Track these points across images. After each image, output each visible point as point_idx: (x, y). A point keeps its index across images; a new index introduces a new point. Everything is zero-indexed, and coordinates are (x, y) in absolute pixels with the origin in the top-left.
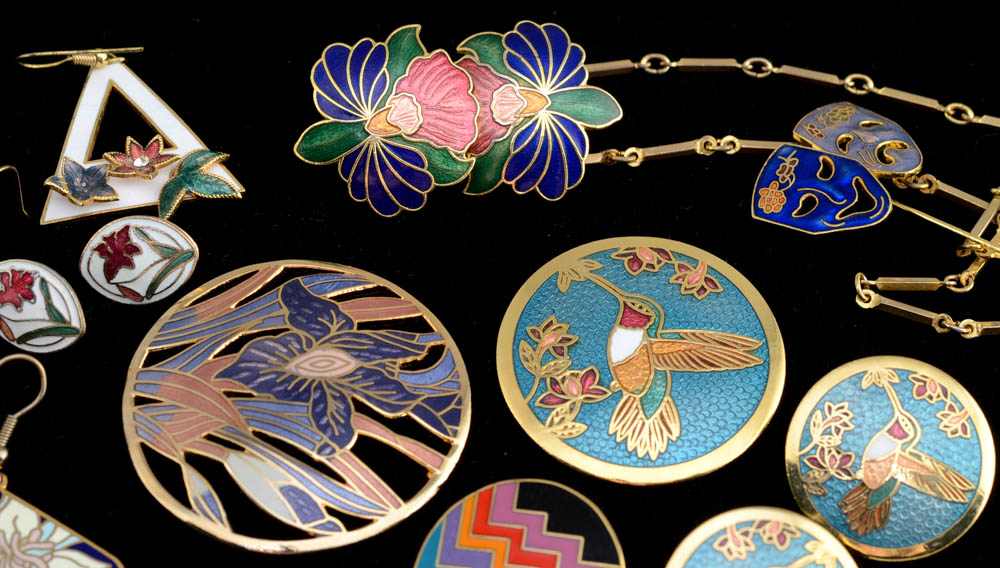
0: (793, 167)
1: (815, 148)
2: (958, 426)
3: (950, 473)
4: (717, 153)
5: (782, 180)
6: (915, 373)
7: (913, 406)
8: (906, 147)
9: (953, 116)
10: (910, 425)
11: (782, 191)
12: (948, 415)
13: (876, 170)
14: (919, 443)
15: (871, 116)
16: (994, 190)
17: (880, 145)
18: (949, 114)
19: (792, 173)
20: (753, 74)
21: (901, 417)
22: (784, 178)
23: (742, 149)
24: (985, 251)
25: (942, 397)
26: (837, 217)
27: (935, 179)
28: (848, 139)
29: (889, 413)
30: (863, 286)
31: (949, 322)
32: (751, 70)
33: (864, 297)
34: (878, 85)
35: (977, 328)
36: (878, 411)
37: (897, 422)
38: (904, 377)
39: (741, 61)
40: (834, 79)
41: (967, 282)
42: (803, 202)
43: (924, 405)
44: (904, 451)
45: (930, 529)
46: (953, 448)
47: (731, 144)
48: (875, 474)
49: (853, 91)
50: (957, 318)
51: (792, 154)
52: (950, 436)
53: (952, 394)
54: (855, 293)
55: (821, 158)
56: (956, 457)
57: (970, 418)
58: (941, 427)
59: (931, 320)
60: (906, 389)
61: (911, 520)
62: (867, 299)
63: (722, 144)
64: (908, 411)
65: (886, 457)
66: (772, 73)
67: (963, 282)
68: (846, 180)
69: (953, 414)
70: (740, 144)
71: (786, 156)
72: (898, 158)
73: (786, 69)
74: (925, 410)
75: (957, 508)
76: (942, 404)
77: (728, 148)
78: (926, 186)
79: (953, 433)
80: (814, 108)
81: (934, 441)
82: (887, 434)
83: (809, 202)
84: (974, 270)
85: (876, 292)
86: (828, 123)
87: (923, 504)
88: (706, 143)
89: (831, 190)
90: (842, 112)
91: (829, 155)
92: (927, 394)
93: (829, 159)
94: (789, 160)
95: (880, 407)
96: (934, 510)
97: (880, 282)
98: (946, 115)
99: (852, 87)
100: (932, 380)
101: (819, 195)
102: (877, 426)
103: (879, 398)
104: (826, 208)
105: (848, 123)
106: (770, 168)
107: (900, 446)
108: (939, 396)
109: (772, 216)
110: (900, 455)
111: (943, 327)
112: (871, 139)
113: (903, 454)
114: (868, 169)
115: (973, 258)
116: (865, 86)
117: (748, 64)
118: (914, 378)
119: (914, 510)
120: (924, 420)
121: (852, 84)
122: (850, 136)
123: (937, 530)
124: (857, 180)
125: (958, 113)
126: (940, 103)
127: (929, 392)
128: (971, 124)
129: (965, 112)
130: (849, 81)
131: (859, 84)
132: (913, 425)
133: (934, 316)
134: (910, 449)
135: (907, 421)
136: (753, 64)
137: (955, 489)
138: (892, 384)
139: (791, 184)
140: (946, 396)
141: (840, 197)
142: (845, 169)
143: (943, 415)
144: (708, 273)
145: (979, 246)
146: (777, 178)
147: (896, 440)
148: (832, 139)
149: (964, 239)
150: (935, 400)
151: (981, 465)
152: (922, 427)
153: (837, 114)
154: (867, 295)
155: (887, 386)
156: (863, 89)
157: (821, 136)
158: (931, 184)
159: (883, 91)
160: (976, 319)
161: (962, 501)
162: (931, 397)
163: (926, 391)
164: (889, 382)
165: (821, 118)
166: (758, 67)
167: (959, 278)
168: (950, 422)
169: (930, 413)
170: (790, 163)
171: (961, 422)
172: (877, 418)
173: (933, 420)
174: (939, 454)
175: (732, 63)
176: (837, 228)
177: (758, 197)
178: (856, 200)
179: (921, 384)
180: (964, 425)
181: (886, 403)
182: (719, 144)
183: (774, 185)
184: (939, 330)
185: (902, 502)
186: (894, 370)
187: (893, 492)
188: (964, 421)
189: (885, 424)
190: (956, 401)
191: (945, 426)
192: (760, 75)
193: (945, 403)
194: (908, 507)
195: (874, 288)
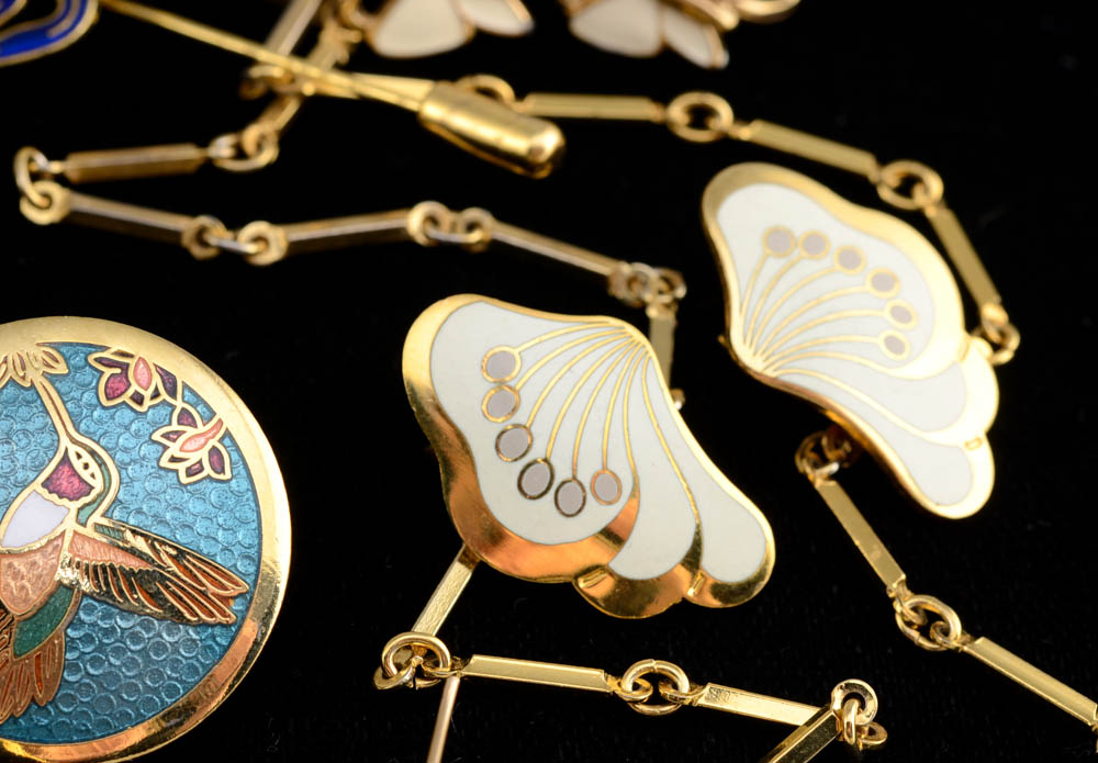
2: (204, 455)
3: (190, 562)
6: (104, 348)
7: (100, 422)
10: (94, 467)
12: (179, 434)
14: (116, 500)
21: (73, 449)
25: (164, 396)
29: (47, 442)
30: (35, 177)
31: (219, 235)
33: (37, 199)
35: (278, 240)
36: (24, 442)
37: (65, 460)
38: (78, 360)
41: (260, 147)
43: (124, 416)
44: (84, 525)
45: (155, 691)
46: (195, 506)
48: (25, 582)
50: (235, 224)
52: (184, 479)
53: (185, 386)
54: (18, 194)
56: (200, 527)
57: (228, 434)
58: (164, 462)
59: (178, 232)
60: (85, 386)
61: (112, 676)
62: (44, 202)
64: (87, 434)
65: (44, 542)
67: (250, 148)
69: (190, 431)
74: (127, 428)
75: (213, 637)
76: (164, 411)
79: (190, 472)
81: (150, 496)
82: (44, 492)
84: (275, 121)
85: (65, 187)
87: (136, 638)
92: (130, 392)
95: (25, 432)
96: (160, 647)
97: (74, 165)
100: (141, 359)
102: (20, 475)
103: (24, 411)
107: (73, 513)
108: (156, 394)
110: (75, 533)
111: (204, 244)
113: (80, 529)
118: (99, 360)
119: (118, 651)
120: (126, 450)
123: (172, 691)
127: (134, 387)
132: (101, 464)
133: (184, 225)
134: (97, 518)
135: (87, 458)
137: (203, 594)
138: (52, 379)
140: (173, 393)
143: (166, 436)
145: (282, 73)
147: (65, 501)
149: (250, 62)
150: (148, 403)
151: (260, 536)
152: (121, 467)
154: (43, 195)
155: (39, 381)
161: (223, 620)
162: (139, 399)
163: (129, 385)
164: (45, 374)
167: (240, 141)
168: (181, 450)
169: (137, 435)
171: (208, 447)
172: (20, 456)
173: (145, 449)
174: (163, 522)
179: (118, 371)
180: (214, 452)
181: (39, 422)
184: (198, 252)
185: (88, 639)
186: (56, 346)
187: (66, 619)
188: (214, 442)
189: (39, 469)
190: (198, 400)
191: (173, 459)
193: (173, 407)
194: (101, 647)
195: (60, 179)
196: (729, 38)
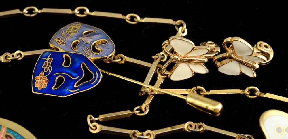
0: (50, 62)
1: (61, 50)
4: (12, 61)
5: (46, 71)
8: (106, 42)
9: (130, 20)
11: (46, 76)
13: (92, 57)
15: (89, 28)
16: (153, 57)
17: (93, 44)
18: (128, 20)
19: (50, 66)
20: (29, 15)
22: (46, 69)
23: (25, 56)
24: (152, 91)
26: (75, 86)
27: (124, 56)
28: (77, 42)
30: (92, 122)
31: (138, 134)
32: (27, 14)
33: (93, 127)
34: (91, 11)
35: (153, 134)
39: (22, 10)
40: (69, 11)
41: (145, 109)
42: (57, 81)
47: (19, 54)
49: (79, 15)
50: (142, 131)
51: (49, 56)
54: (88, 126)
55: (64, 56)
59: (128, 134)
62: (95, 128)
63: (15, 56)
66: (38, 13)
67: (143, 110)
68: (77, 65)
70: (24, 54)
71: (46, 57)
72: (103, 49)
73: (45, 10)
77: (18, 57)
78: (120, 60)
80: (60, 29)
83: (60, 80)
84: (148, 102)
85: (99, 124)
86: (67, 35)
88: (6, 57)
89: (70, 72)
90: (74, 28)
91: (68, 53)
93: (67, 55)
94: (48, 59)
97: (101, 117)
98: (126, 20)
99: (79, 14)
101: (65, 76)
104: (69, 82)
105: (77, 34)
106: (39, 65)
109: (42, 91)
111: (135, 137)
112: (89, 40)
114: (88, 58)
115: (147, 96)
116: (85, 12)
117: (25, 11)
121: (78, 12)
122: (78, 41)
124: (83, 64)
125: (132, 19)
126: (123, 15)
128: (139, 23)
129: (135, 17)
130: (76, 11)
131: (82, 12)
133: (130, 132)
136: (28, 10)
139: (50, 72)
141: (75, 75)
142: (76, 59)
144: (7, 132)
145: (149, 90)
146: (43, 70)
148: (69, 44)
149: (141, 87)
153: (72, 30)
154: (94, 126)
156: (84, 14)
157: (63, 43)
158: (122, 59)
159: (94, 14)
160: (152, 130)
165: (63, 33)
166: (31, 11)
167: (141, 108)
170: (48, 60)
175: (17, 11)
176: (75, 92)
177: (34, 81)
178: (84, 75)
182: (13, 56)
183: (42, 74)
192: (32, 15)
195: (98, 122)
196: (256, 71)
